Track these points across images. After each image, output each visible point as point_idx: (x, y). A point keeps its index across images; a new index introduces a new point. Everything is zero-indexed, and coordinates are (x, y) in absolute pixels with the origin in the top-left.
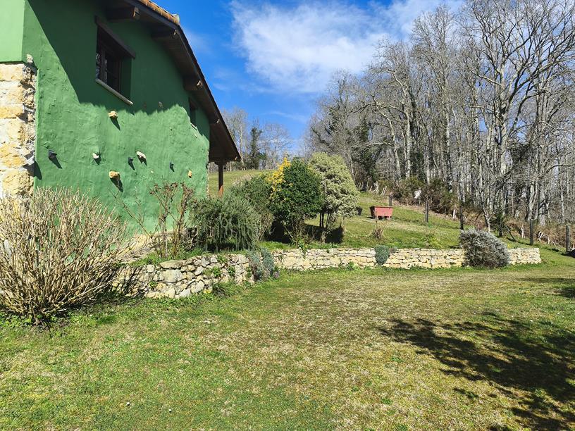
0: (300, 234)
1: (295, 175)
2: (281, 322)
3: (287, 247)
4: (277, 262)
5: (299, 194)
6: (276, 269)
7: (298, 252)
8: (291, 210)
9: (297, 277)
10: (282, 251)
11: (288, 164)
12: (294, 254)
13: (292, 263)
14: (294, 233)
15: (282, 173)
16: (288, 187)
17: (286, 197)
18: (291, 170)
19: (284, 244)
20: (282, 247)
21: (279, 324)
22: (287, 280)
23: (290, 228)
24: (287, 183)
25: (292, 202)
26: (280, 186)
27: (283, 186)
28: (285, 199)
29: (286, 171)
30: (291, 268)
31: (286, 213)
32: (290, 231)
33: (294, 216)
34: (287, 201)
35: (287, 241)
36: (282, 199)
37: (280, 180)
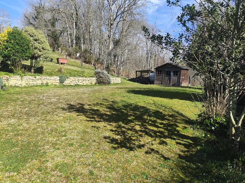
0: (19, 68)
1: (15, 36)
2: (9, 110)
3: (12, 75)
4: (5, 82)
5: (17, 47)
6: (5, 85)
7: (18, 77)
8: (13, 55)
9: (17, 89)
10: (8, 76)
11: (11, 30)
12: (16, 78)
13: (14, 83)
14: (15, 67)
15: (6, 34)
16: (11, 42)
17: (10, 48)
18: (13, 33)
19: (9, 73)
20: (8, 75)
22: (12, 91)
23: (13, 65)
24: (10, 40)
25: (14, 51)
26: (5, 41)
27: (7, 42)
29: (9, 34)
30: (14, 85)
31: (10, 57)
32: (13, 66)
33: (15, 59)
34: (11, 50)
35: (11, 71)
36: (7, 48)
37: (5, 38)
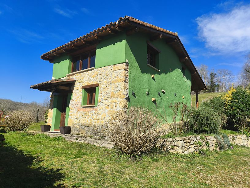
0: (244, 127)
1: (239, 95)
3: (237, 133)
4: (231, 141)
5: (242, 105)
6: (231, 145)
7: (244, 136)
8: (238, 114)
9: (244, 150)
10: (234, 135)
11: (234, 90)
12: (241, 137)
13: (240, 142)
14: (241, 126)
15: (231, 95)
16: (235, 102)
17: (234, 107)
18: (237, 93)
20: (233, 133)
21: (238, 175)
22: (238, 151)
23: (238, 124)
24: (234, 100)
25: (238, 110)
26: (230, 101)
27: (232, 102)
28: (234, 108)
29: (233, 94)
30: (240, 145)
31: (235, 115)
33: (240, 117)
34: (235, 109)
35: (236, 130)
36: (232, 108)
37: (230, 99)
